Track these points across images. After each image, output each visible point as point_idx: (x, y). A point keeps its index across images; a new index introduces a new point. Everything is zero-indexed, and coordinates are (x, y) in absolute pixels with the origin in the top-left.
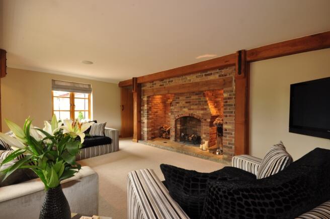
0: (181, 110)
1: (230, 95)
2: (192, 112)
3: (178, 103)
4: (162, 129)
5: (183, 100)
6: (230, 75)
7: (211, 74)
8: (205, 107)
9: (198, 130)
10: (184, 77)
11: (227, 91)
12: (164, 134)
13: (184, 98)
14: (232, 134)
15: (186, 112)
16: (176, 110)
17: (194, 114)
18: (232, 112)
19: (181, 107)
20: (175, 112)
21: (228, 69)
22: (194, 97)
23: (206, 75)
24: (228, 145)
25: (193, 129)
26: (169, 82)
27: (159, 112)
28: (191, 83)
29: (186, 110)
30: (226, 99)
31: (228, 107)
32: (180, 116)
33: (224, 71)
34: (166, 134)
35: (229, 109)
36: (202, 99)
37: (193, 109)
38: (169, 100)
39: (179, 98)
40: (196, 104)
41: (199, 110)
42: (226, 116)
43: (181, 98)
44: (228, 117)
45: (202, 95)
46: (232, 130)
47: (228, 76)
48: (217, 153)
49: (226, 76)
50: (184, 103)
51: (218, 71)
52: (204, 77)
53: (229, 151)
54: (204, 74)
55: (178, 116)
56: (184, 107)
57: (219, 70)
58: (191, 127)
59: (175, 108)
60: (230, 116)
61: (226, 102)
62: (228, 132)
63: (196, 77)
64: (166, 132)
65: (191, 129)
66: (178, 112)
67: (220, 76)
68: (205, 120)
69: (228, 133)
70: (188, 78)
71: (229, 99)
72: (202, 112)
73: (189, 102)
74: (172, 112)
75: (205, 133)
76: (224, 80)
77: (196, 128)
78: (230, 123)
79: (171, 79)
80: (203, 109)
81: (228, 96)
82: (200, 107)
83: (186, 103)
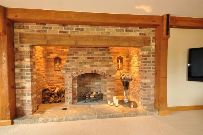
0: (81, 66)
1: (149, 53)
2: (94, 68)
3: (76, 58)
4: (47, 92)
5: (84, 55)
6: (148, 35)
7: (132, 31)
8: (110, 63)
9: (91, 86)
10: (100, 27)
11: (146, 49)
12: (52, 98)
13: (86, 53)
14: (150, 87)
15: (88, 69)
16: (73, 67)
17: (98, 71)
18: (150, 68)
19: (81, 63)
20: (73, 69)
21: (147, 30)
22: (97, 53)
23: (126, 31)
24: (147, 97)
25: (86, 86)
26: (77, 29)
27: (41, 69)
28: (109, 36)
29: (87, 66)
30: (145, 56)
31: (147, 64)
32: (79, 74)
33: (144, 31)
34: (55, 97)
35: (148, 65)
36: (107, 55)
37: (96, 66)
38: (51, 55)
39: (78, 53)
40: (100, 61)
41: (104, 66)
42: (146, 72)
43: (80, 53)
44: (147, 73)
45: (106, 51)
46: (151, 83)
47: (147, 36)
48: (132, 106)
49: (145, 35)
50: (85, 58)
51: (138, 29)
52: (125, 32)
53: (148, 102)
54: (124, 29)
55: (77, 73)
56: (85, 63)
57: (140, 28)
58: (83, 84)
59: (72, 64)
60: (149, 71)
61: (146, 59)
62: (147, 85)
63: (117, 30)
64: (54, 94)
65: (84, 86)
66: (77, 69)
67: (140, 34)
68: (110, 76)
69: (147, 87)
70: (106, 29)
71: (148, 56)
72: (107, 68)
73: (92, 58)
74: (67, 69)
75: (110, 89)
76: (144, 39)
77: (90, 84)
78: (149, 78)
79: (80, 27)
80: (107, 66)
81: (148, 54)
82: (105, 63)
83: (88, 58)
